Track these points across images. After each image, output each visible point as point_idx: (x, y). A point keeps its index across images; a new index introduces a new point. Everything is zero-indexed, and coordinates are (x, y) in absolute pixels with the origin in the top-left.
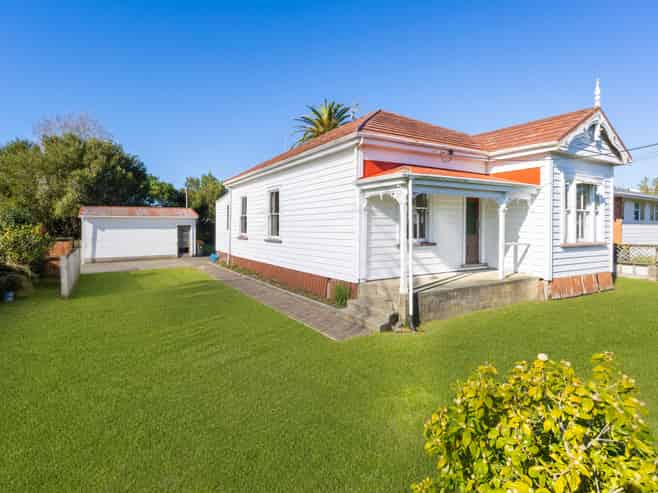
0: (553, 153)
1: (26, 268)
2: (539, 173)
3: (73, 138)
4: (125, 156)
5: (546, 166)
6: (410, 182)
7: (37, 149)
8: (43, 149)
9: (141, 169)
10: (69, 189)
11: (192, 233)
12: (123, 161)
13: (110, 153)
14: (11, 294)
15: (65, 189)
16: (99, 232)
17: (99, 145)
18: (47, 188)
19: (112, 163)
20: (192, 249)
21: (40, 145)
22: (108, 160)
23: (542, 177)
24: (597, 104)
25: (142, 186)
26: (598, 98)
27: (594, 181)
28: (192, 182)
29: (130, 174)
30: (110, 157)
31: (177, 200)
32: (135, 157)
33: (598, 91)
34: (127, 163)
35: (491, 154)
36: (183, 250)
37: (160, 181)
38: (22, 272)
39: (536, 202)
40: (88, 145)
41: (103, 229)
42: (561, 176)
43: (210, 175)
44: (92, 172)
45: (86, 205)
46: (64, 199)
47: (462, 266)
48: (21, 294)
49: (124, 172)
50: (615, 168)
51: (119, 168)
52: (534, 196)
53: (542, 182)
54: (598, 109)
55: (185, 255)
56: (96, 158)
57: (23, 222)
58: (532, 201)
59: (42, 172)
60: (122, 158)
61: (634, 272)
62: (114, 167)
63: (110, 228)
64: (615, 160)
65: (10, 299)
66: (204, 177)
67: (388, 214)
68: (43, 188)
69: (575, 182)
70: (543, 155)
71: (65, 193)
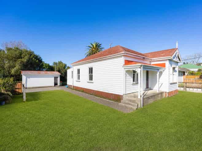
0: (169, 60)
1: (10, 93)
2: (165, 65)
3: (17, 48)
4: (36, 55)
5: (167, 63)
6: (142, 67)
7: (4, 51)
8: (6, 52)
9: (40, 59)
10: (17, 65)
11: (59, 79)
12: (35, 57)
13: (31, 54)
14: (4, 102)
15: (15, 65)
16: (28, 79)
17: (27, 51)
18: (8, 64)
19: (32, 57)
20: (59, 84)
21: (4, 50)
22: (30, 56)
23: (166, 65)
24: (177, 47)
25: (41, 65)
26: (177, 46)
27: (175, 67)
28: (55, 63)
29: (37, 61)
30: (31, 55)
31: (51, 69)
32: (38, 55)
33: (177, 44)
34: (36, 57)
35: (152, 59)
36: (56, 84)
37: (45, 63)
38: (8, 94)
39: (164, 72)
40: (23, 51)
41: (29, 78)
42: (170, 66)
43: (61, 61)
44: (25, 60)
45: (23, 70)
46: (15, 68)
47: (145, 89)
48: (7, 102)
49: (35, 60)
50: (179, 63)
51: (33, 59)
52: (164, 70)
53: (166, 67)
54: (177, 49)
55: (56, 86)
56: (26, 55)
57: (6, 77)
58: (163, 72)
59: (7, 59)
60: (35, 55)
61: (180, 89)
62: (32, 58)
63: (31, 77)
64: (179, 62)
65: (4, 104)
66: (59, 62)
67: (130, 75)
68: (7, 64)
69: (172, 67)
70: (166, 60)
71: (15, 66)
